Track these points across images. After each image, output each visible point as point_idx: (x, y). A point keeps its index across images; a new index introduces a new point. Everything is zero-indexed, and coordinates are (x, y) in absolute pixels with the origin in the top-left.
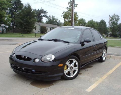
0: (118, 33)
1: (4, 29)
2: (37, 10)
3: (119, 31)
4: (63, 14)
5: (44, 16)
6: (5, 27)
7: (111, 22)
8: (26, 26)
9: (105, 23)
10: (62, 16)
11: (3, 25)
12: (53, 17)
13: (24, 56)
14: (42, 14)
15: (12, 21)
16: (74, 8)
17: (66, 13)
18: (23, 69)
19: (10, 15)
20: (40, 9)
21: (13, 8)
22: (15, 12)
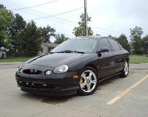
0: (142, 49)
1: (4, 53)
2: (43, 28)
3: (143, 46)
4: (75, 31)
5: (51, 35)
6: (5, 51)
7: (132, 36)
8: (31, 48)
9: (126, 38)
10: (73, 33)
11: (2, 48)
12: (62, 35)
13: (33, 70)
14: (49, 33)
15: (13, 43)
16: (87, 22)
17: (78, 29)
18: (33, 84)
19: (11, 36)
20: (46, 27)
21: (14, 27)
22: (17, 31)
